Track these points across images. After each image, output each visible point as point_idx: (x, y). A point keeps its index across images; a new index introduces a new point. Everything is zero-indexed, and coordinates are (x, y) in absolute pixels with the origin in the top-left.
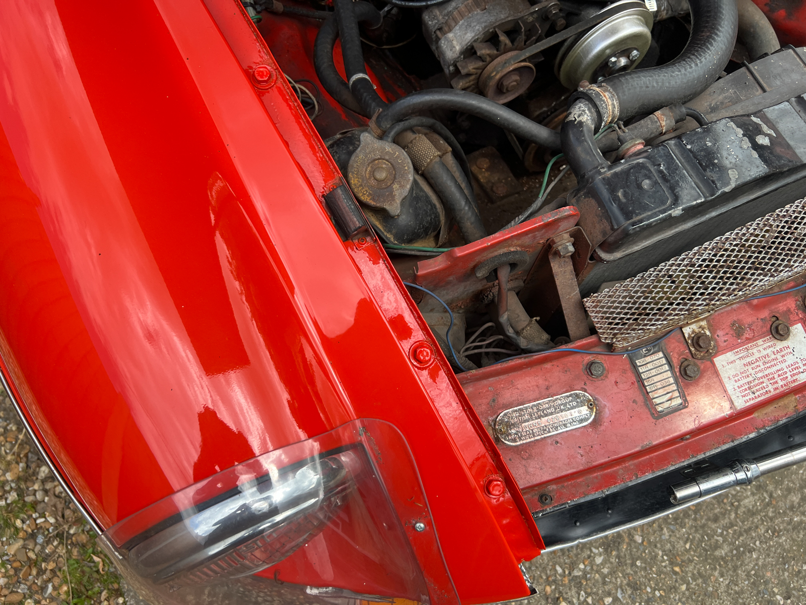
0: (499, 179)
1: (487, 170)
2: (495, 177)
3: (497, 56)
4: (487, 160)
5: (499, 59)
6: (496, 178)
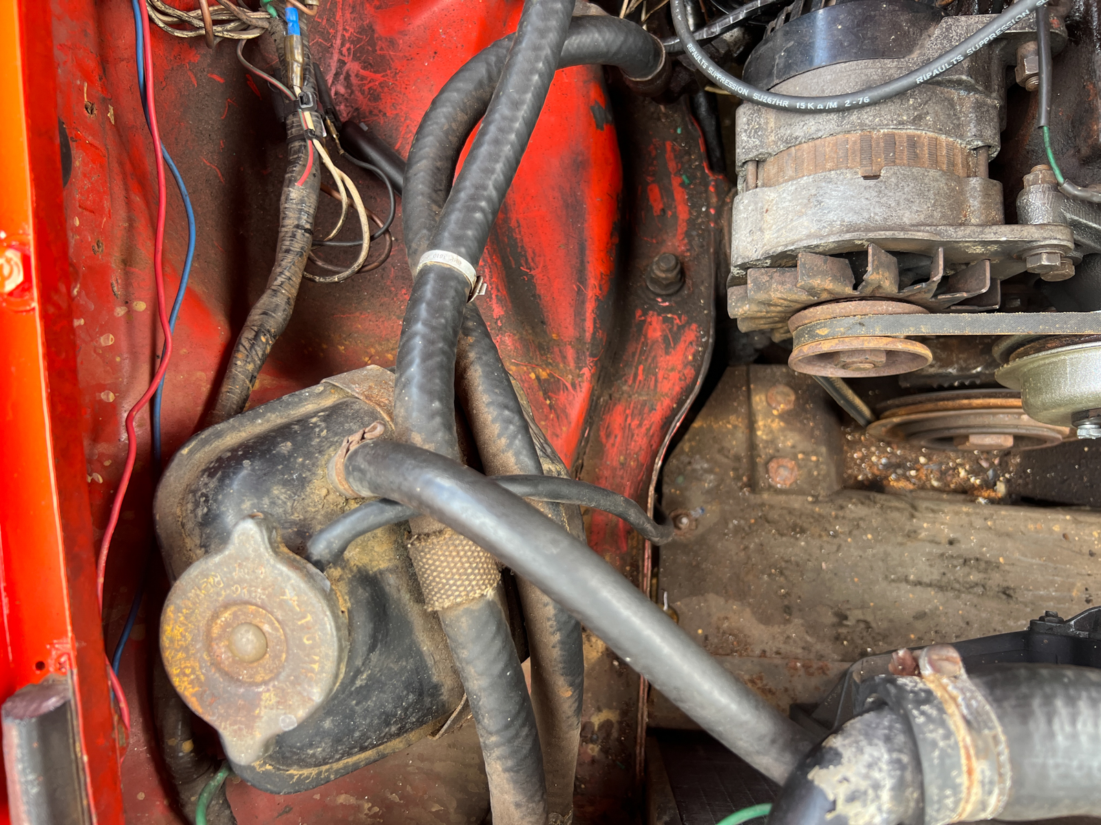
0: (793, 447)
1: (781, 416)
2: (789, 440)
3: (849, 299)
4: (793, 398)
5: (851, 306)
6: (789, 443)
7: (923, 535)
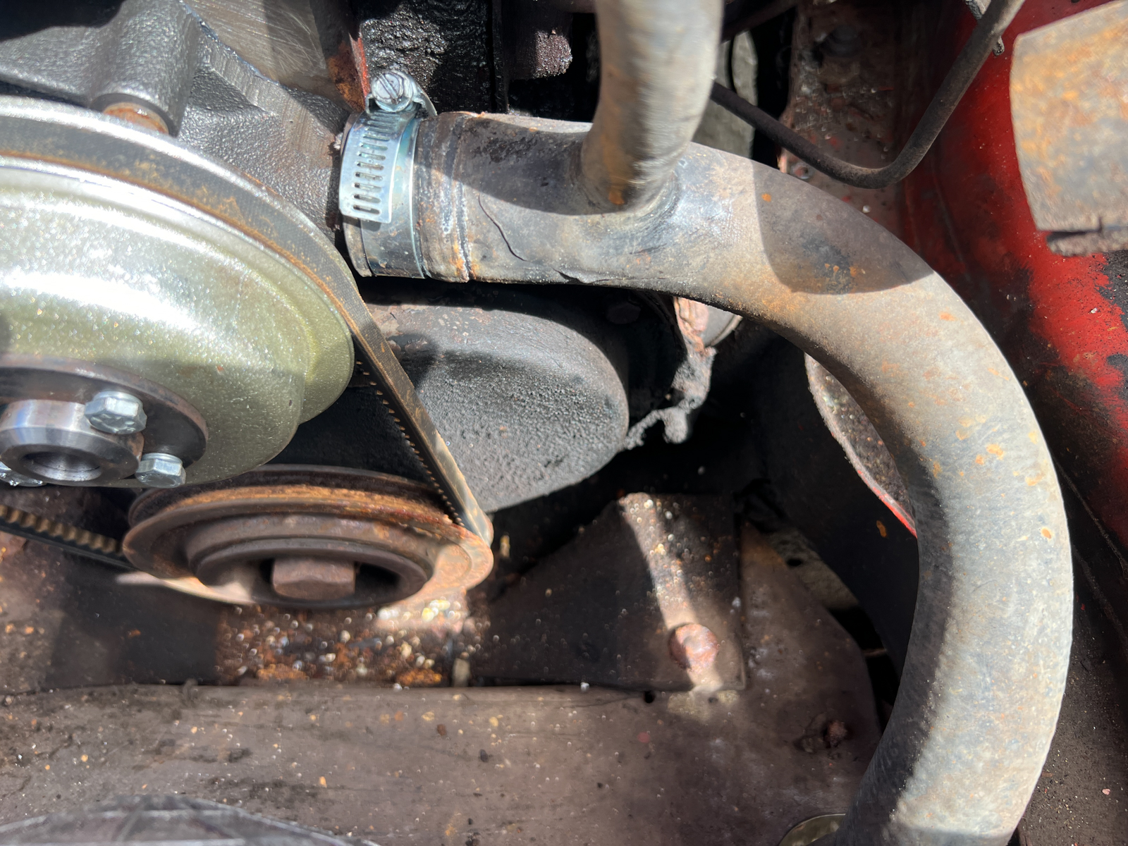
1: (3, 567)
7: (186, 746)
